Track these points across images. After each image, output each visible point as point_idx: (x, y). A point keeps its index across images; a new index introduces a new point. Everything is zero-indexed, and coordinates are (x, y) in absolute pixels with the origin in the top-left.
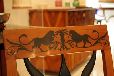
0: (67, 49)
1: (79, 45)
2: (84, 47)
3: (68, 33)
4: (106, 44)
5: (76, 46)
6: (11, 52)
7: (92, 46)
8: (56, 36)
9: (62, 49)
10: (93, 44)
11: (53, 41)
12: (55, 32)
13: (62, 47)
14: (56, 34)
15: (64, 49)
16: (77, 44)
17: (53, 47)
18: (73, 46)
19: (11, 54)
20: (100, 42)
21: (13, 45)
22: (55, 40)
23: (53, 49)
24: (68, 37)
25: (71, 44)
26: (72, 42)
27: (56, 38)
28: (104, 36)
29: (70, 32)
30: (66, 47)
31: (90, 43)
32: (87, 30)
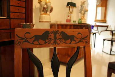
0: (58, 44)
1: (67, 42)
2: (70, 43)
3: (60, 33)
4: (87, 43)
5: (65, 43)
6: (19, 43)
7: (76, 43)
8: (50, 34)
9: (54, 44)
10: (77, 42)
11: (48, 38)
12: (50, 32)
13: (54, 42)
14: (51, 33)
15: (55, 44)
16: (65, 41)
17: (48, 42)
18: (62, 42)
19: (18, 44)
20: (82, 41)
21: (20, 39)
22: (50, 37)
23: (48, 43)
24: (60, 36)
25: (61, 41)
26: (62, 40)
27: (51, 36)
28: (86, 37)
29: (61, 32)
30: (57, 43)
31: (75, 41)
32: (73, 32)
